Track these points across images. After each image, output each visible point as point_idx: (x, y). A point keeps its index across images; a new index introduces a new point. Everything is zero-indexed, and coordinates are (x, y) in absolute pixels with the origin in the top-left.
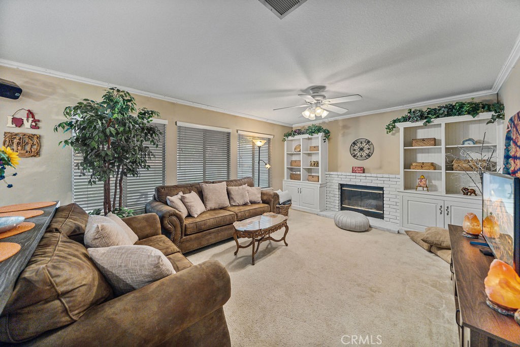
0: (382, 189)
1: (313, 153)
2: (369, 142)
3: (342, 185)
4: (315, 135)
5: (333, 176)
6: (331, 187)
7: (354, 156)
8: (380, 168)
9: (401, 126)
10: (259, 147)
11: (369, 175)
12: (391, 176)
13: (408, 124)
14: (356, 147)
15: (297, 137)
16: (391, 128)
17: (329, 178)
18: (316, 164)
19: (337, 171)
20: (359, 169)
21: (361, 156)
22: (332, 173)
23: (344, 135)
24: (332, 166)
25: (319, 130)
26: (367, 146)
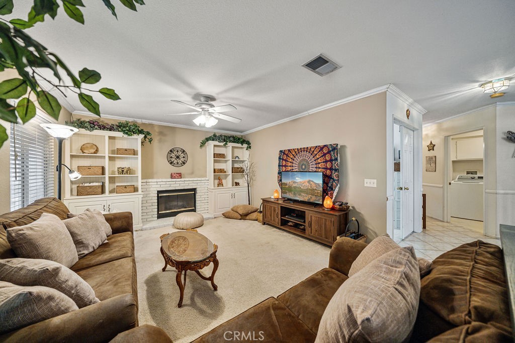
0: (194, 190)
1: (127, 158)
2: (184, 151)
3: (159, 192)
4: (135, 136)
5: (151, 183)
6: (148, 196)
7: (171, 163)
8: (192, 173)
9: (212, 143)
10: (61, 141)
11: (186, 179)
12: (203, 179)
13: (217, 143)
14: (173, 155)
16: (203, 144)
17: (146, 187)
18: (129, 171)
19: (152, 178)
20: (178, 175)
21: (178, 163)
22: (150, 180)
23: (160, 141)
24: (148, 174)
25: (141, 132)
26: (182, 155)
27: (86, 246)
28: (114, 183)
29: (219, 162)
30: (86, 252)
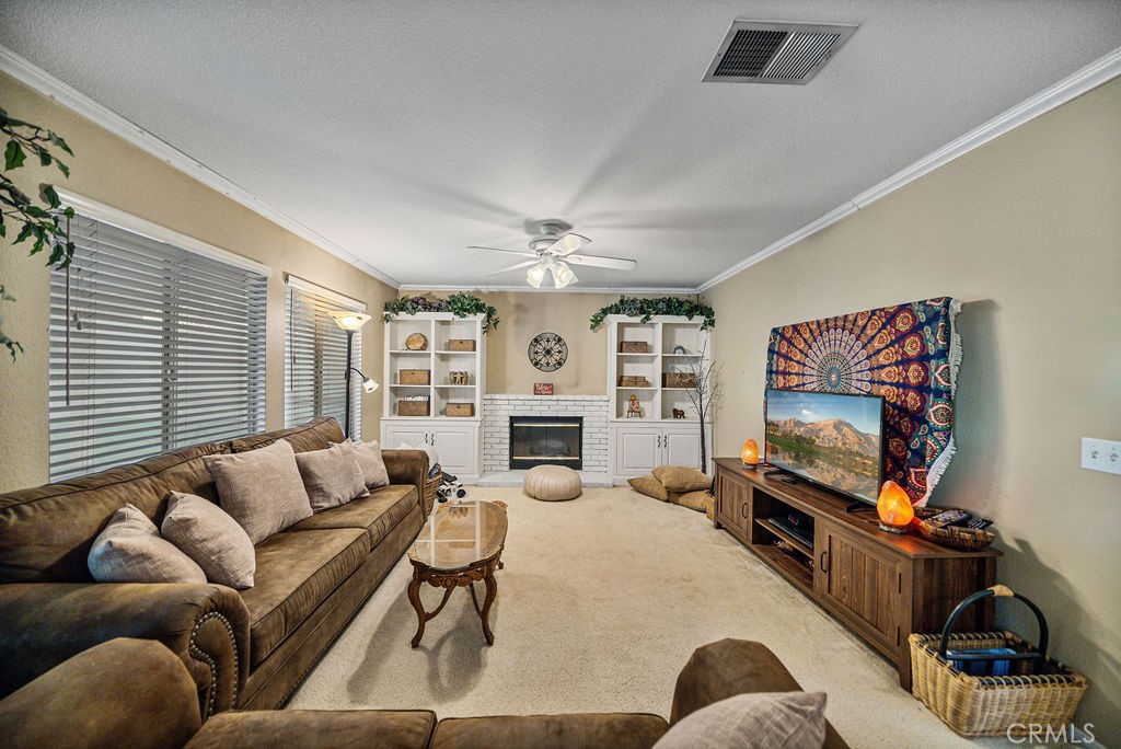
0: (579, 420)
1: (460, 356)
2: (560, 340)
3: (513, 419)
4: (471, 317)
5: (499, 402)
6: (495, 423)
7: (536, 364)
8: (576, 385)
9: (613, 320)
10: (350, 334)
11: (561, 397)
12: (595, 398)
13: (624, 318)
14: (539, 348)
15: (421, 315)
16: (597, 322)
17: (491, 407)
18: (464, 378)
19: (503, 392)
20: (546, 388)
21: (548, 364)
22: (497, 396)
23: (518, 322)
24: (494, 384)
25: (479, 308)
26: (557, 348)
27: (327, 496)
28: (448, 398)
29: (637, 362)
30: (326, 505)
